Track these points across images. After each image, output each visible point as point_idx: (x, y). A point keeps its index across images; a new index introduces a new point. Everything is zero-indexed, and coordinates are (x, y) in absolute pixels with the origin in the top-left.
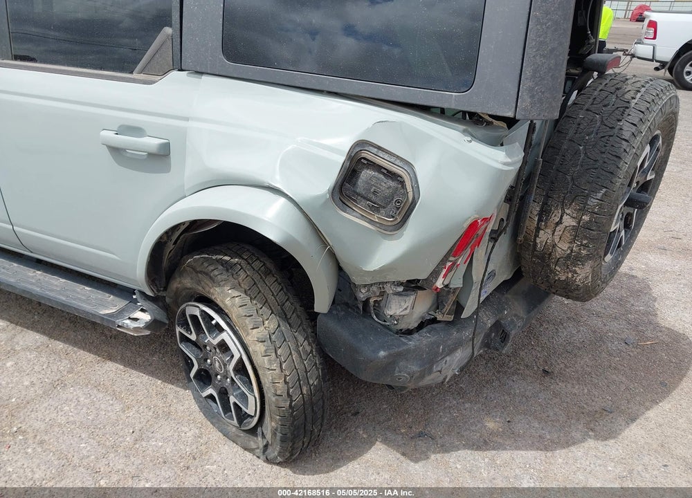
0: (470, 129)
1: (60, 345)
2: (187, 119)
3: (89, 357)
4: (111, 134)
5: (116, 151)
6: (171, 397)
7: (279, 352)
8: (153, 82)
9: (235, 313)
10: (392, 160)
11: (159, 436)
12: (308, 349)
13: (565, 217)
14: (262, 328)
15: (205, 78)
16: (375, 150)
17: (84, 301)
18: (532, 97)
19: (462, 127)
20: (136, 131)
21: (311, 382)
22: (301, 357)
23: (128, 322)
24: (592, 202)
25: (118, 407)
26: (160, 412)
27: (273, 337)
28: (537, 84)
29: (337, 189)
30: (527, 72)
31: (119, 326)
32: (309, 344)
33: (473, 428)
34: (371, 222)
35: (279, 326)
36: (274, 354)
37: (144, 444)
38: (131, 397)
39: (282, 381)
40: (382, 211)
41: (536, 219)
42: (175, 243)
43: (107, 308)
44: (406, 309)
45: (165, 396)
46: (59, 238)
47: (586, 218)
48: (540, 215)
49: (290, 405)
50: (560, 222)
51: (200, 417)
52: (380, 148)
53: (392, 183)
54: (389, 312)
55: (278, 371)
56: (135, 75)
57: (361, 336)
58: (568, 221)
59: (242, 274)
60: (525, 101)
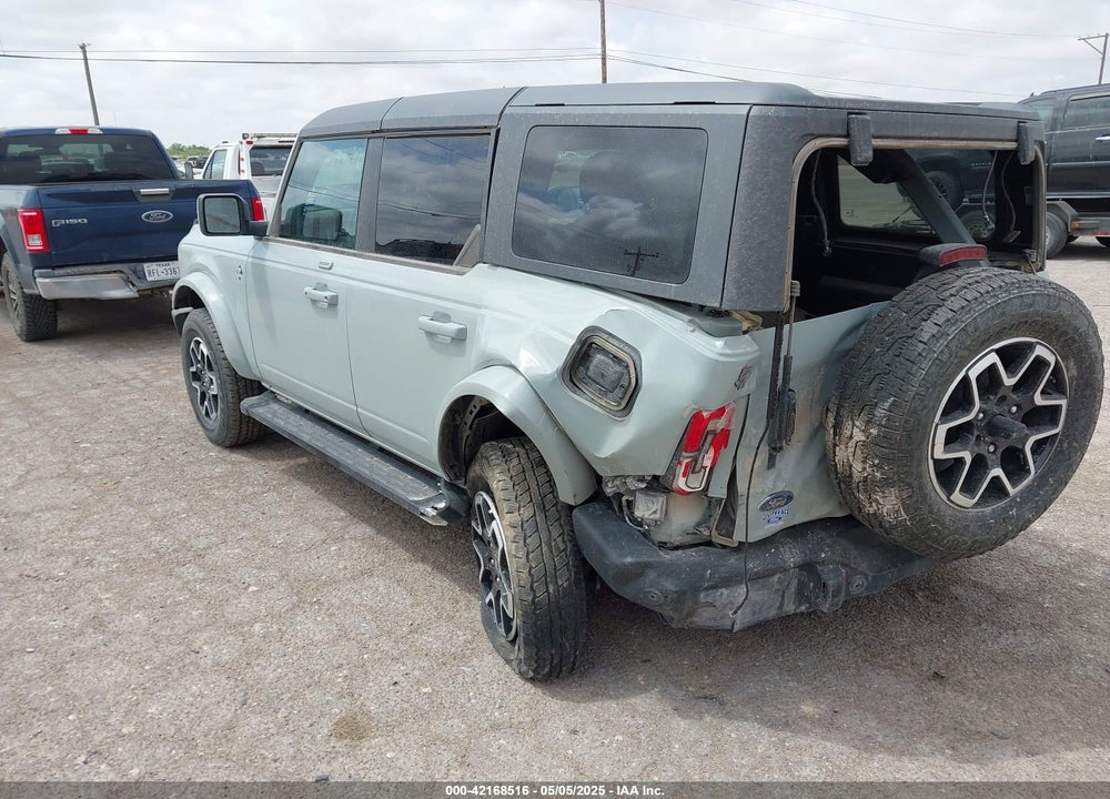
0: (696, 320)
1: (384, 540)
2: (479, 307)
3: (403, 554)
4: (424, 320)
5: (431, 334)
6: (462, 604)
7: (528, 541)
8: (463, 274)
9: (498, 495)
10: (621, 346)
11: (433, 633)
12: (562, 547)
13: (856, 430)
14: (516, 514)
15: (499, 269)
16: (605, 336)
17: (400, 487)
18: (739, 288)
19: (687, 318)
20: (445, 317)
21: (560, 583)
22: (551, 551)
23: (429, 510)
24: (880, 412)
25: (408, 602)
26: (445, 615)
27: (525, 526)
28: (743, 276)
29: (567, 371)
30: (732, 264)
31: (422, 514)
32: (564, 542)
33: (781, 707)
34: (601, 406)
35: (534, 515)
36: (522, 542)
37: (416, 636)
38: (425, 596)
39: (526, 571)
40: (610, 395)
41: (832, 432)
42: (470, 428)
43: (417, 495)
44: (655, 512)
45: (457, 602)
46: (387, 419)
47: (874, 431)
48: (835, 427)
49: (533, 601)
50: (851, 437)
51: (480, 626)
52: (610, 334)
53: (618, 368)
54: (638, 514)
55: (524, 559)
56: (453, 268)
57: (611, 538)
58: (859, 436)
59: (515, 461)
60: (730, 291)
